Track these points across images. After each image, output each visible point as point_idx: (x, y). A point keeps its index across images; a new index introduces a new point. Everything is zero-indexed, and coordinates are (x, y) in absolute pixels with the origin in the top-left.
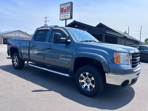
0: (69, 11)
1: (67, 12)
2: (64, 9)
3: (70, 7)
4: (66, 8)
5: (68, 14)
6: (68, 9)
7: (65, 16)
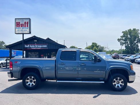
0: (27, 26)
1: (25, 26)
2: (20, 23)
3: (29, 23)
4: (24, 23)
5: (27, 29)
6: (26, 25)
7: (22, 30)
